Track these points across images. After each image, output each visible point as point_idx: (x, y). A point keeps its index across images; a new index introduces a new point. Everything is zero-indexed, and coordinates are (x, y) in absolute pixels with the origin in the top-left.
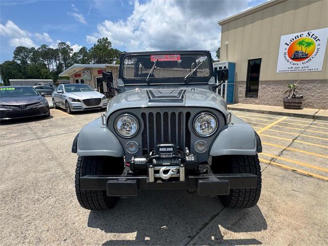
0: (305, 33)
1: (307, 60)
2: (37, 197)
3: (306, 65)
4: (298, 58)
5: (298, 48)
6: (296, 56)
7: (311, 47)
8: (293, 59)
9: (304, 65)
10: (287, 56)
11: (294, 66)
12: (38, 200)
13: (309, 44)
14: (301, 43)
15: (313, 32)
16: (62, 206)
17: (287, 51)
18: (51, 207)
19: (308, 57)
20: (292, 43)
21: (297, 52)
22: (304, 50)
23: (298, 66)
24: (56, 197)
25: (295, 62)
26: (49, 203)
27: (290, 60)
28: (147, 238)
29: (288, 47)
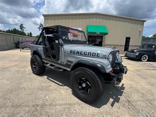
0: (76, 28)
19: (77, 36)
28: (114, 97)
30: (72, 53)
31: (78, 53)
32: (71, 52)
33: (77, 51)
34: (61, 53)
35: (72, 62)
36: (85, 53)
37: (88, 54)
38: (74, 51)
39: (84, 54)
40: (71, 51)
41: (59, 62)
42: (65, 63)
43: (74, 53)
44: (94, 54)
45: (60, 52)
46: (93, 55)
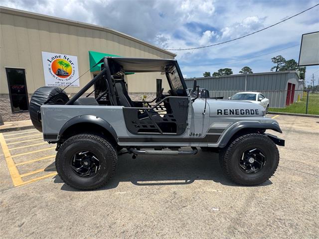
0: (62, 56)
1: (68, 78)
2: (291, 231)
3: (69, 81)
4: (61, 75)
5: (61, 67)
6: (60, 74)
7: (69, 68)
8: (58, 75)
9: (67, 82)
10: (52, 71)
11: (60, 81)
12: (291, 226)
13: (67, 66)
14: (61, 63)
15: (68, 57)
16: (275, 203)
17: (51, 67)
18: (285, 209)
19: (68, 76)
20: (53, 61)
21: (59, 69)
22: (65, 69)
23: (63, 82)
24: (273, 213)
25: (60, 78)
26: (283, 213)
27: (56, 76)
29: (51, 64)
30: (221, 114)
31: (232, 112)
32: (218, 113)
33: (230, 110)
34: (193, 118)
35: (221, 130)
36: (242, 111)
37: (246, 112)
38: (225, 110)
39: (241, 114)
40: (218, 110)
41: (187, 135)
42: (203, 136)
43: (225, 114)
44: (253, 113)
45: (190, 116)
46: (251, 114)
